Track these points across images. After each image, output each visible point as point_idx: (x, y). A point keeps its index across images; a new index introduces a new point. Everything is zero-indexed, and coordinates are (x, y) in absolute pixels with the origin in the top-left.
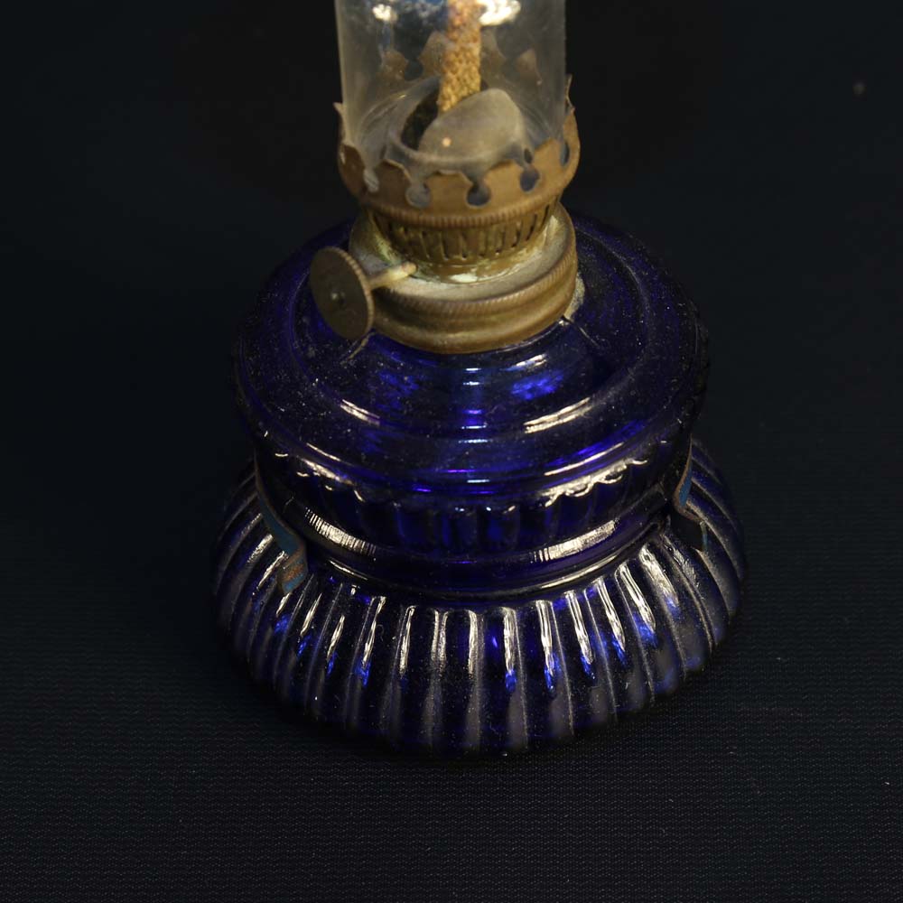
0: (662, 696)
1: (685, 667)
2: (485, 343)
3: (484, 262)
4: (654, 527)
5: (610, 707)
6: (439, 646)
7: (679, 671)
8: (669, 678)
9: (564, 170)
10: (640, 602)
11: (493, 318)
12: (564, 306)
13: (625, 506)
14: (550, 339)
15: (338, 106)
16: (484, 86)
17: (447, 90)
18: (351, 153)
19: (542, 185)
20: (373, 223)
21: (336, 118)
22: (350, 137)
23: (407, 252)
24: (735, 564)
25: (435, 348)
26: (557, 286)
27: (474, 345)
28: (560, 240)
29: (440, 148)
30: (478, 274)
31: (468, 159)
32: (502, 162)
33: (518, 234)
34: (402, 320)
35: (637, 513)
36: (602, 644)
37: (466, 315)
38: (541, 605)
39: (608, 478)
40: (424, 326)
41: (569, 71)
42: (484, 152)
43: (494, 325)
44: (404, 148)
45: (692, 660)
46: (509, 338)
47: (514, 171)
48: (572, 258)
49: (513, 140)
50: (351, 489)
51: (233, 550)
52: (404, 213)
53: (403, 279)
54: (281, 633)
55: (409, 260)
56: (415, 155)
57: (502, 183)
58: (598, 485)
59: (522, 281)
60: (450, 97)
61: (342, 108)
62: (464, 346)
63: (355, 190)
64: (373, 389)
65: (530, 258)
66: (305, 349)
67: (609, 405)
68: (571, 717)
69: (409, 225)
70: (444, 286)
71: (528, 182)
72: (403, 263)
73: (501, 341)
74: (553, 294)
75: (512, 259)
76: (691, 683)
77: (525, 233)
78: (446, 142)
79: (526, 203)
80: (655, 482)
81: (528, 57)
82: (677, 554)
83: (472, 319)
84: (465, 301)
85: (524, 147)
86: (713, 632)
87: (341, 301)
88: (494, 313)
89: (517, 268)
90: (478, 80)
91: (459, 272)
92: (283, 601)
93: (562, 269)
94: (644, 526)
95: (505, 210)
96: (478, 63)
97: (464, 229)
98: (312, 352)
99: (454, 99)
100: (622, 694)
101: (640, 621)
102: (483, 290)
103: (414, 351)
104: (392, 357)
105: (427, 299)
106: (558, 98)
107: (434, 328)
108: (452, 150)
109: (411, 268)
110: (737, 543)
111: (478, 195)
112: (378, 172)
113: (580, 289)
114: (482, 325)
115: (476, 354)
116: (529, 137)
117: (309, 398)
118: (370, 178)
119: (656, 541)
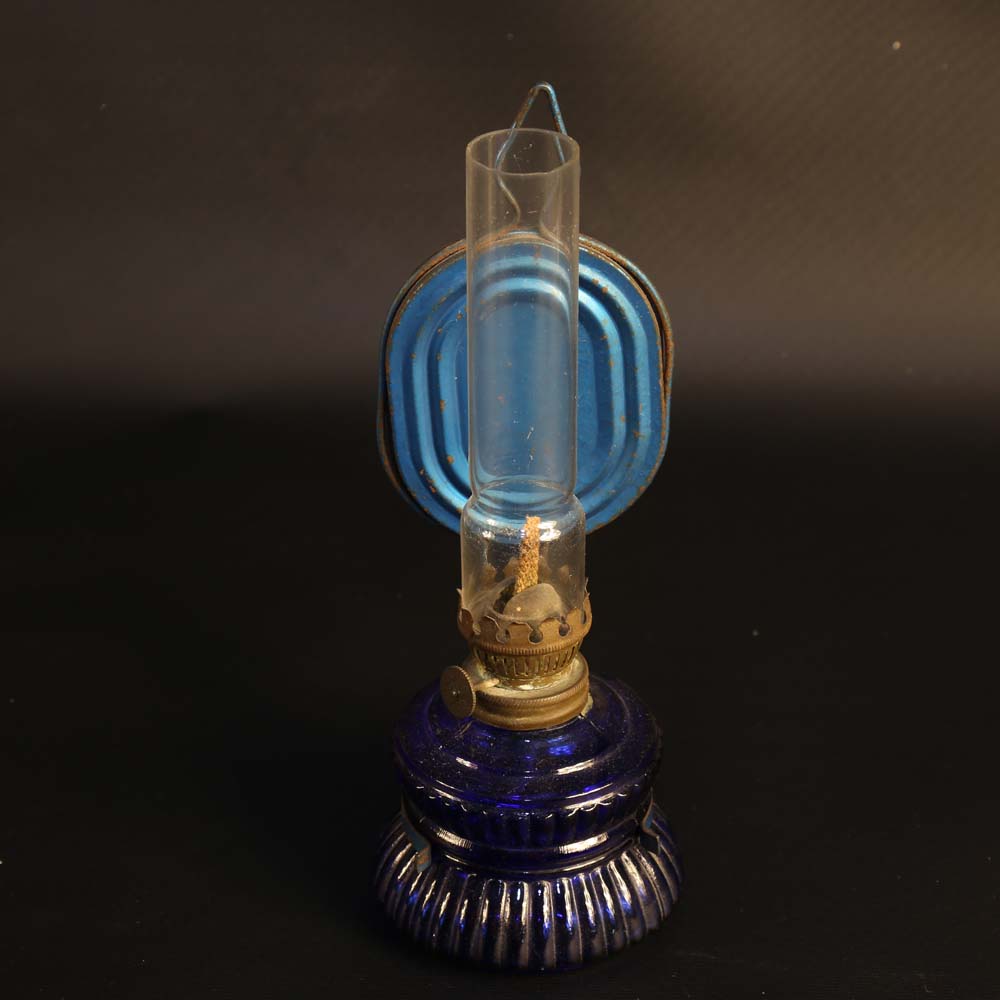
0: (634, 942)
1: (648, 926)
2: (536, 725)
3: (538, 677)
4: (630, 841)
5: (603, 944)
6: (505, 908)
7: (644, 929)
8: (638, 933)
9: (583, 628)
10: (624, 888)
11: (542, 710)
12: (581, 707)
13: (614, 824)
14: (573, 726)
15: (459, 590)
16: (539, 582)
17: (520, 581)
18: (466, 613)
19: (571, 634)
20: (476, 655)
21: (459, 596)
22: (465, 605)
23: (494, 671)
24: (677, 872)
25: (509, 726)
26: (577, 695)
27: (531, 725)
28: (580, 670)
29: (515, 612)
30: (534, 685)
31: (530, 619)
32: (549, 619)
33: (557, 664)
34: (490, 710)
35: (621, 830)
36: (601, 911)
37: (528, 708)
38: (565, 881)
39: (605, 802)
40: (503, 714)
41: (586, 576)
42: (539, 615)
43: (542, 713)
44: (495, 612)
45: (651, 923)
46: (550, 722)
47: (556, 624)
48: (586, 681)
49: (556, 610)
50: (459, 803)
51: (386, 856)
52: (495, 647)
53: (491, 686)
54: (413, 903)
55: (496, 677)
56: (500, 616)
57: (549, 630)
58: (599, 806)
59: (559, 690)
60: (522, 585)
61: (461, 592)
62: (525, 726)
63: (467, 636)
64: (473, 750)
65: (562, 679)
66: (434, 730)
67: (606, 763)
68: (581, 948)
69: (497, 654)
70: (515, 692)
71: (563, 632)
72: (492, 678)
73: (546, 723)
74: (575, 699)
75: (553, 678)
76: (650, 935)
77: (560, 663)
78: (519, 609)
79: (562, 643)
80: (630, 812)
81: (564, 569)
82: (643, 859)
83: (530, 710)
84: (526, 699)
85: (561, 615)
86: (664, 909)
87: (458, 695)
88: (542, 707)
89: (556, 683)
90: (536, 578)
91: (524, 683)
92: (414, 885)
93: (581, 685)
94: (625, 838)
95: (550, 646)
96: (537, 568)
97: (527, 656)
98: (439, 732)
99: (523, 587)
100: (610, 937)
101: (623, 899)
102: (537, 694)
103: (496, 729)
104: (484, 733)
105: (505, 698)
106: (581, 589)
107: (507, 715)
108: (521, 613)
109: (496, 681)
110: (679, 859)
111: (535, 638)
112: (481, 624)
113: (590, 701)
114: (536, 713)
115: (533, 731)
116: (564, 612)
117: (436, 756)
118: (476, 628)
119: (631, 850)
